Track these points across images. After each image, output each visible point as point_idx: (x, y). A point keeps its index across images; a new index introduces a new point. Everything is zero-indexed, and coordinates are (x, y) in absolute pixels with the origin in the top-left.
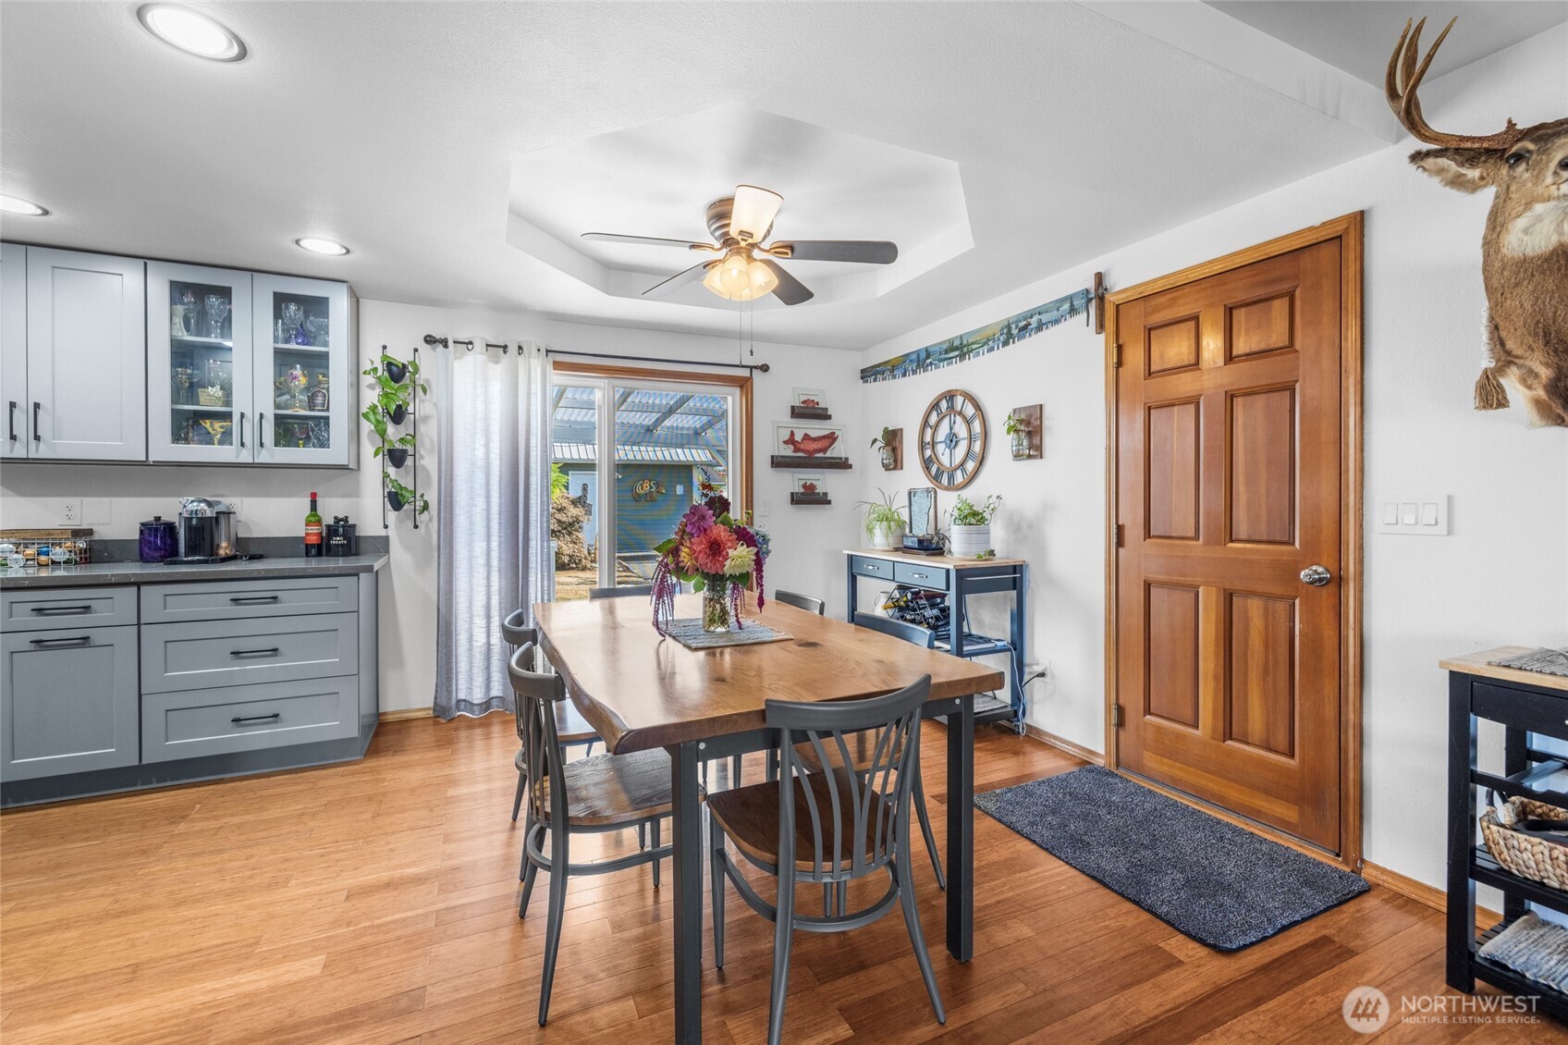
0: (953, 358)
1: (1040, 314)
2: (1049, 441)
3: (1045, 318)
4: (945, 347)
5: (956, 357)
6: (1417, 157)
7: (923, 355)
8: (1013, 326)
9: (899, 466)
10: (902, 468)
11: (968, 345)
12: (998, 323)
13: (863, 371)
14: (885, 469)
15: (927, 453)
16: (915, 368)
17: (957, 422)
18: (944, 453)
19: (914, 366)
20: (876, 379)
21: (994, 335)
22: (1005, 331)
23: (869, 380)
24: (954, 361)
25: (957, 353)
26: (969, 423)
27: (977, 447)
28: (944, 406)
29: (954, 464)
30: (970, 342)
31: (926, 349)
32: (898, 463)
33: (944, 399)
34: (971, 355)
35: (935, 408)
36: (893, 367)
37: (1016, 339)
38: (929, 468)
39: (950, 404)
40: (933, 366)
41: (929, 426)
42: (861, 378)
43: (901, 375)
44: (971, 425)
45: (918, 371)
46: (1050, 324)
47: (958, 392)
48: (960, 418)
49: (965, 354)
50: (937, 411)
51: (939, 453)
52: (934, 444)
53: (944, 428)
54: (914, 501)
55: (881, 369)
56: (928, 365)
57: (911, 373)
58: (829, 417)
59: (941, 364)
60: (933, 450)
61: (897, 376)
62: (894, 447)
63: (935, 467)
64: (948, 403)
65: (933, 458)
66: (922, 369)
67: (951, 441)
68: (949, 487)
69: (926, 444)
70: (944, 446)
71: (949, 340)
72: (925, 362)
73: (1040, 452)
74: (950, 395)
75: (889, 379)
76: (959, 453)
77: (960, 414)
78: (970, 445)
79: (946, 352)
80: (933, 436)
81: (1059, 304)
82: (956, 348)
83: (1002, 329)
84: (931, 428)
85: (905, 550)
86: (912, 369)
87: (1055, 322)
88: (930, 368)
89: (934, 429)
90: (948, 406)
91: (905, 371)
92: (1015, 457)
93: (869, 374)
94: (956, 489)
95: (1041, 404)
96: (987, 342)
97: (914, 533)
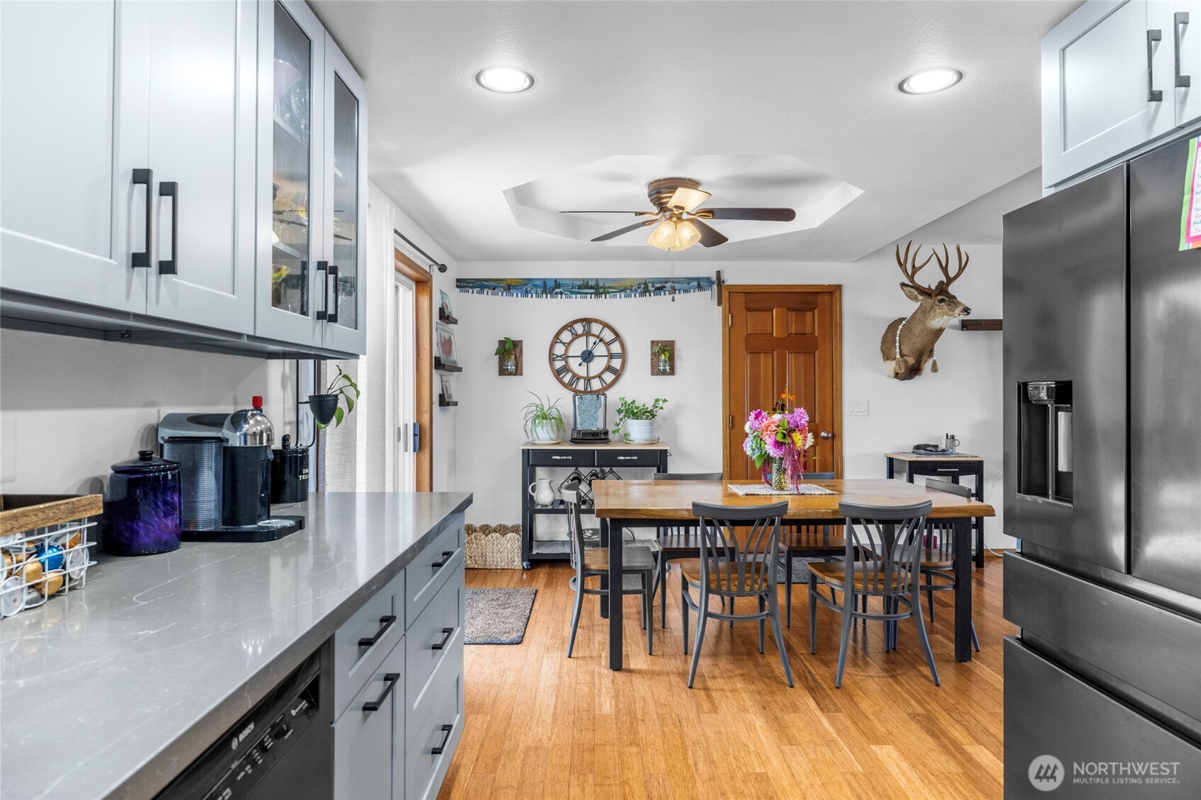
0: (588, 293)
1: (673, 282)
2: (678, 364)
3: (677, 286)
4: (579, 283)
5: (591, 293)
6: (903, 285)
7: (553, 284)
8: (650, 285)
9: (519, 372)
10: (522, 375)
11: (605, 288)
12: (636, 279)
13: (458, 280)
14: (500, 374)
15: (559, 364)
16: (540, 293)
17: (595, 343)
18: (580, 365)
19: (539, 291)
20: (481, 292)
21: (632, 287)
22: (642, 286)
23: (471, 290)
24: (589, 296)
25: (592, 291)
26: (608, 344)
27: (616, 363)
28: (579, 328)
29: (591, 375)
30: (607, 285)
31: (556, 280)
32: (518, 371)
33: (580, 324)
34: (608, 295)
35: (569, 329)
36: (509, 286)
37: (652, 294)
38: (562, 376)
39: (586, 328)
40: (564, 296)
41: (561, 342)
42: (458, 286)
43: (519, 294)
44: (609, 347)
45: (544, 295)
46: (682, 291)
47: (596, 321)
48: (598, 340)
49: (602, 294)
50: (571, 331)
51: (574, 364)
52: (565, 357)
53: (579, 347)
54: (580, 403)
55: (490, 283)
56: (556, 293)
57: (534, 295)
58: (455, 322)
59: (574, 296)
60: (566, 362)
61: (515, 294)
62: (516, 357)
63: (570, 375)
64: (584, 327)
65: (566, 369)
66: (549, 295)
67: (588, 356)
68: (586, 392)
69: (558, 356)
70: (580, 360)
71: (584, 279)
72: (553, 290)
73: (672, 372)
74: (587, 321)
75: (502, 295)
76: (597, 366)
77: (598, 337)
78: (609, 362)
79: (580, 287)
80: (566, 351)
81: (690, 281)
82: (591, 288)
83: (640, 284)
84: (564, 343)
85: (574, 441)
86: (536, 293)
87: (685, 291)
88: (559, 296)
89: (568, 345)
90: (584, 329)
91: (527, 292)
92: (653, 374)
93: (471, 285)
94: (598, 393)
95: (673, 341)
96: (624, 290)
97: (579, 428)
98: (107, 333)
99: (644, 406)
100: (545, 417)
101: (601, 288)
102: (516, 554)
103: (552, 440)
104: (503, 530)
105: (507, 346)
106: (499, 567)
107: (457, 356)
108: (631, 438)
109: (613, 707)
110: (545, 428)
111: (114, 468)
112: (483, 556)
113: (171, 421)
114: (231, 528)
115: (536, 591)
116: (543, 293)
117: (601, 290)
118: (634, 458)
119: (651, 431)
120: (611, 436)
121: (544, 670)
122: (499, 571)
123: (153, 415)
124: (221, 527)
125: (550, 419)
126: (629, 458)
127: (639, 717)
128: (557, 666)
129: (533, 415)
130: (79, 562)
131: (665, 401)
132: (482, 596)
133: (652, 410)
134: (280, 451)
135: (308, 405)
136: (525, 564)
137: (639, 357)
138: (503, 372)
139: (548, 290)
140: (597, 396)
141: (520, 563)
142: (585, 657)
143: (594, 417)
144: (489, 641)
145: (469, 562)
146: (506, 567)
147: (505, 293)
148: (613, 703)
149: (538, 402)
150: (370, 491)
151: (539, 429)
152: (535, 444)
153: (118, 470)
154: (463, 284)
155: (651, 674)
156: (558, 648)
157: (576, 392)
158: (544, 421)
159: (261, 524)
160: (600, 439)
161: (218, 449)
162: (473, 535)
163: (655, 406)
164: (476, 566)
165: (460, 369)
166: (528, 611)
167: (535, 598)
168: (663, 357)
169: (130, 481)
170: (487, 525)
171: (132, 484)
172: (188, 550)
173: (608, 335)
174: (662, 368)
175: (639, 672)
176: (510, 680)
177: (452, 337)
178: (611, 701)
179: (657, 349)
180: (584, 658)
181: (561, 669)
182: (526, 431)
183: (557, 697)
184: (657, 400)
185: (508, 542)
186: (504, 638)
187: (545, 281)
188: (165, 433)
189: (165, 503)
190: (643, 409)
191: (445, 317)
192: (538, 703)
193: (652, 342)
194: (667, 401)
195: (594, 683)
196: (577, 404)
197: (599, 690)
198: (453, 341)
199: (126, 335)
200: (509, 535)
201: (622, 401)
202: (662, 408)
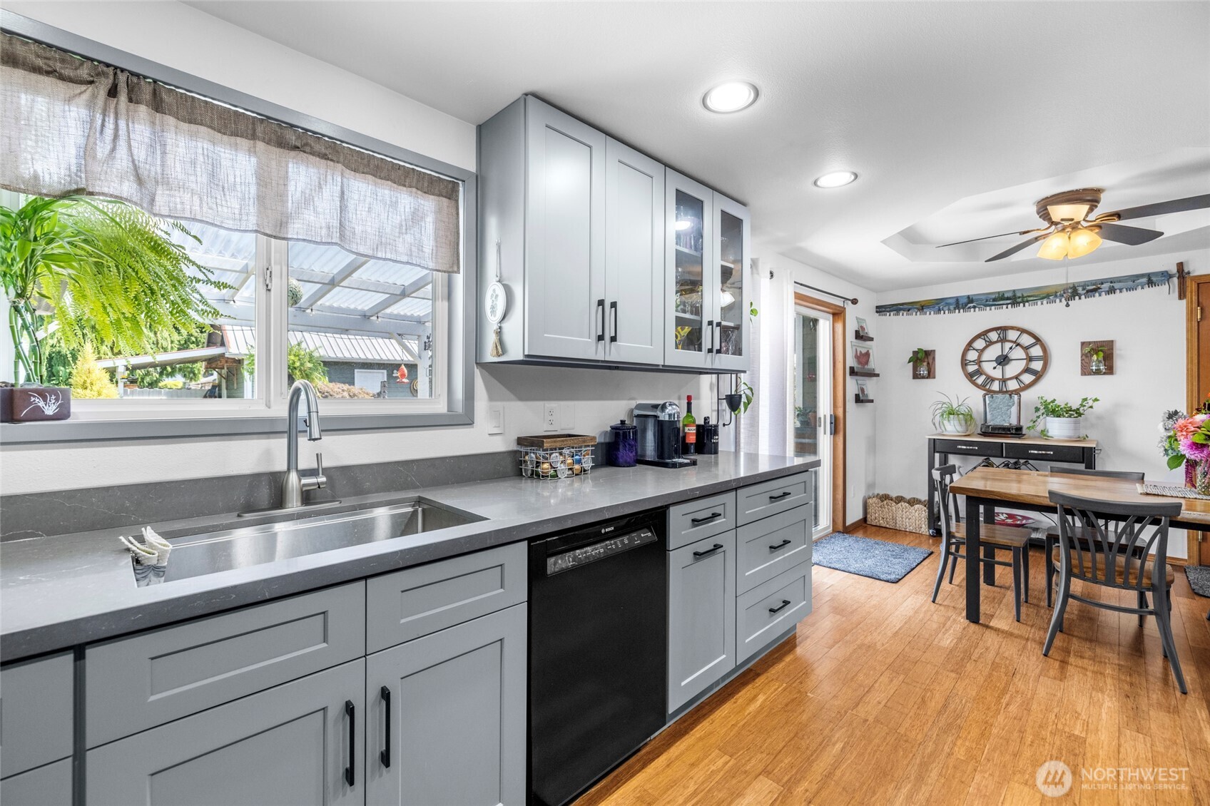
0: (1004, 304)
1: (1111, 282)
2: (1118, 363)
3: (1116, 285)
4: (993, 296)
5: (1007, 304)
7: (966, 300)
8: (1080, 289)
9: (932, 376)
10: (934, 378)
11: (1023, 297)
12: (1061, 285)
13: (877, 307)
14: (914, 378)
15: (971, 368)
16: (952, 309)
17: (1011, 348)
18: (995, 368)
19: (952, 307)
20: (897, 314)
21: (1056, 292)
22: (1070, 291)
23: (888, 314)
24: (1005, 306)
25: (1009, 302)
26: (1026, 349)
27: (1037, 366)
28: (994, 336)
29: (1007, 376)
30: (1025, 295)
31: (968, 297)
32: (931, 374)
33: (995, 332)
34: (1027, 304)
35: (983, 337)
36: (922, 306)
37: (1083, 297)
38: (975, 378)
39: (1001, 336)
40: (977, 309)
41: (974, 349)
42: (877, 312)
43: (932, 313)
44: (1028, 350)
45: (957, 311)
46: (1125, 290)
47: (1012, 328)
48: (1014, 345)
49: (1019, 303)
50: (984, 339)
51: (988, 368)
52: (979, 362)
53: (994, 352)
54: (991, 402)
55: (905, 306)
56: (969, 308)
57: (947, 312)
58: (871, 339)
59: (988, 308)
60: (980, 366)
61: (928, 313)
62: (928, 363)
63: (983, 377)
64: (999, 335)
65: (979, 372)
66: (962, 310)
67: (1003, 360)
68: (1001, 391)
69: (970, 362)
70: (994, 364)
71: (999, 292)
72: (966, 306)
73: (1110, 370)
74: (1003, 329)
75: (916, 314)
76: (1013, 369)
77: (1015, 342)
78: (1027, 364)
79: (994, 300)
80: (979, 356)
81: (1135, 279)
82: (1008, 299)
83: (1067, 289)
84: (977, 350)
85: (984, 434)
86: (949, 310)
87: (1129, 289)
88: (972, 310)
89: (981, 351)
90: (999, 337)
91: (939, 310)
92: (1084, 373)
93: (888, 309)
94: (1011, 393)
95: (1112, 341)
96: (1047, 296)
97: (990, 423)
98: (610, 368)
99: (1066, 404)
100: (951, 413)
101: (1019, 298)
102: (923, 522)
103: (959, 432)
104: (913, 502)
105: (920, 355)
106: (908, 530)
107: (873, 364)
108: (1050, 434)
109: (952, 645)
110: (952, 422)
111: (611, 427)
112: (894, 519)
113: (639, 407)
114: (661, 461)
115: (932, 553)
116: (955, 309)
117: (1019, 300)
118: (1049, 452)
119: (1076, 429)
120: (1024, 431)
121: (905, 604)
122: (908, 533)
123: (633, 404)
124: (657, 460)
125: (958, 415)
126: (1044, 452)
127: (973, 658)
128: (918, 605)
129: (941, 411)
130: (588, 463)
131: (1096, 400)
132: (882, 546)
133: (1078, 409)
134: (703, 426)
135: (725, 401)
136: (931, 531)
137: (1066, 359)
138: (916, 376)
139: (960, 306)
140: (1010, 395)
141: (927, 530)
142: (949, 606)
143: (1006, 414)
144: (870, 575)
145: (881, 521)
146: (914, 531)
147: (918, 313)
148: (955, 641)
149: (946, 400)
150: (771, 454)
151: (946, 422)
152: (944, 435)
153: (613, 428)
154: (881, 310)
155: (1008, 634)
156: (927, 594)
157: (990, 392)
158: (952, 416)
159: (674, 460)
160: (1012, 434)
161: (655, 421)
162: (885, 502)
163: (1082, 405)
164: (888, 526)
165: (878, 375)
166: (915, 564)
167: (927, 557)
168: (1095, 357)
169: (616, 433)
170: (902, 497)
171: (617, 435)
172: (639, 467)
173: (1027, 340)
174: (1094, 368)
175: (997, 630)
176: (873, 602)
177: (870, 351)
178: (953, 640)
179: (1087, 349)
180: (947, 607)
181: (920, 607)
182: (934, 424)
183: (906, 623)
184: (1085, 400)
185: (916, 511)
186: (882, 577)
187: (957, 299)
188: (637, 412)
189: (629, 445)
190: (1065, 408)
191: (860, 336)
192: (887, 622)
193: (1083, 344)
194: (1098, 400)
195: (944, 625)
196: (988, 402)
197: (946, 630)
198: (871, 354)
199: (617, 368)
200: (917, 506)
201: (1040, 401)
202: (1091, 407)
